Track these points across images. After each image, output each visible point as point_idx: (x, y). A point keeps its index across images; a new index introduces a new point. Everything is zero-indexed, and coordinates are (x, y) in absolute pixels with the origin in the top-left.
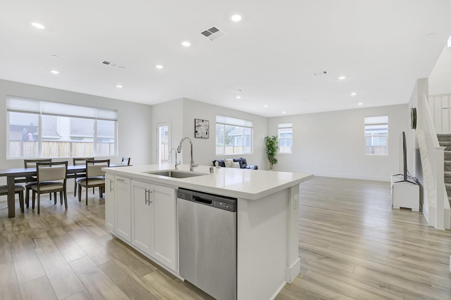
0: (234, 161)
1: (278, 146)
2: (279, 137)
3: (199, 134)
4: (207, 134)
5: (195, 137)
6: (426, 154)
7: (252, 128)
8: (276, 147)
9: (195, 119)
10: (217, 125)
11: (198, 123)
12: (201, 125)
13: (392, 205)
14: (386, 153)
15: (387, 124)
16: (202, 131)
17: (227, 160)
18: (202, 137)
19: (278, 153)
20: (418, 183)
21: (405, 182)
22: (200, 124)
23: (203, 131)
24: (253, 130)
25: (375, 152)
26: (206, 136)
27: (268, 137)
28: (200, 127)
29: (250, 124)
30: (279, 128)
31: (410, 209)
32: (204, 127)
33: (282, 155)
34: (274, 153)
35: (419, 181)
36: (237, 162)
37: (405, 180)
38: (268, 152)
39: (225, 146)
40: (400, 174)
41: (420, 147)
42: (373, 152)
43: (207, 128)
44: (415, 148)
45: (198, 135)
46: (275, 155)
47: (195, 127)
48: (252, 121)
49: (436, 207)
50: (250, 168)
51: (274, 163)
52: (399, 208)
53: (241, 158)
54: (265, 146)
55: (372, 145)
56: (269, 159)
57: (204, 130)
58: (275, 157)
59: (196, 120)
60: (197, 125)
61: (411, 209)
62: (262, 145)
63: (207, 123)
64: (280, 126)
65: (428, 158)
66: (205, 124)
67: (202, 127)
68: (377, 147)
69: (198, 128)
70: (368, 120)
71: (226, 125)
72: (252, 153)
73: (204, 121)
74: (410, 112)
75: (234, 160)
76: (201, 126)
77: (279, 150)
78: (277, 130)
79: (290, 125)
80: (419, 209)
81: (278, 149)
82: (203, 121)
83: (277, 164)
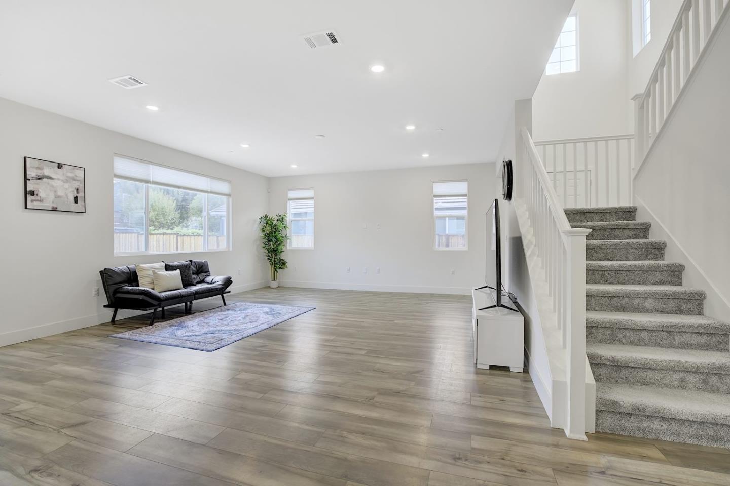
0: (168, 268)
1: (288, 235)
2: (289, 218)
3: (41, 201)
4: (76, 202)
5: (26, 207)
6: (533, 246)
7: (229, 195)
8: (285, 236)
9: (25, 158)
10: (116, 181)
11: (39, 168)
12: (53, 176)
13: (475, 362)
14: (464, 245)
15: (465, 196)
16: (55, 192)
17: (144, 268)
18: (54, 210)
19: (288, 248)
20: (520, 309)
21: (497, 308)
22: (47, 174)
23: (60, 193)
24: (231, 200)
25: (450, 244)
26: (74, 207)
27: (266, 217)
28: (45, 180)
29: (224, 187)
30: (290, 200)
31: (507, 369)
32: (63, 181)
33: (296, 251)
34: (279, 247)
35: (518, 300)
36: (176, 270)
37: (499, 304)
38: (267, 247)
39: (148, 234)
40: (486, 287)
41: (522, 233)
42: (447, 245)
43: (76, 186)
44: (508, 237)
45: (36, 203)
46: (281, 252)
47: (26, 179)
48: (230, 182)
49: (568, 380)
50: (214, 281)
51: (280, 268)
52: (488, 368)
53: (191, 261)
54: (261, 235)
55: (447, 233)
56: (270, 259)
57: (67, 189)
58: (283, 256)
59: (28, 160)
60: (31, 173)
61: (509, 367)
62: (253, 232)
63: (80, 173)
64: (292, 194)
65: (538, 256)
66: (71, 175)
67: (56, 183)
68: (453, 236)
69: (36, 183)
70: (439, 188)
71: (150, 185)
72: (229, 250)
73: (65, 166)
74: (500, 168)
75: (166, 265)
76: (51, 178)
77: (291, 243)
78: (287, 202)
79: (310, 193)
80: (523, 367)
81: (288, 241)
82: (60, 167)
83: (286, 269)
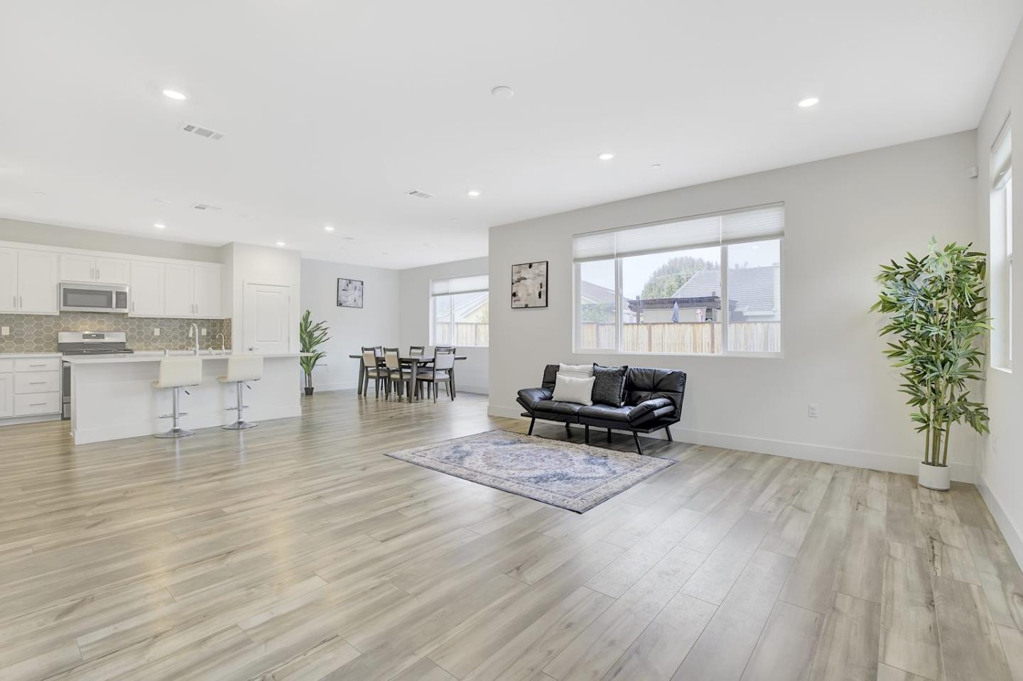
3: (519, 300)
4: (540, 297)
5: (512, 308)
9: (512, 266)
11: (519, 272)
12: (526, 277)
16: (527, 290)
18: (526, 306)
22: (523, 274)
23: (530, 291)
26: (539, 302)
28: (522, 281)
32: (532, 279)
43: (540, 282)
45: (517, 303)
47: (512, 283)
53: (626, 367)
57: (534, 286)
59: (514, 267)
60: (514, 278)
63: (544, 267)
66: (537, 271)
67: (528, 282)
69: (517, 286)
73: (534, 265)
76: (525, 279)
82: (530, 266)
